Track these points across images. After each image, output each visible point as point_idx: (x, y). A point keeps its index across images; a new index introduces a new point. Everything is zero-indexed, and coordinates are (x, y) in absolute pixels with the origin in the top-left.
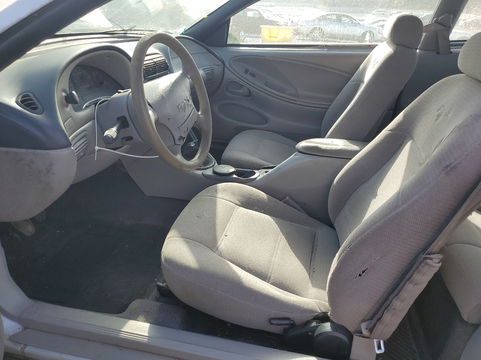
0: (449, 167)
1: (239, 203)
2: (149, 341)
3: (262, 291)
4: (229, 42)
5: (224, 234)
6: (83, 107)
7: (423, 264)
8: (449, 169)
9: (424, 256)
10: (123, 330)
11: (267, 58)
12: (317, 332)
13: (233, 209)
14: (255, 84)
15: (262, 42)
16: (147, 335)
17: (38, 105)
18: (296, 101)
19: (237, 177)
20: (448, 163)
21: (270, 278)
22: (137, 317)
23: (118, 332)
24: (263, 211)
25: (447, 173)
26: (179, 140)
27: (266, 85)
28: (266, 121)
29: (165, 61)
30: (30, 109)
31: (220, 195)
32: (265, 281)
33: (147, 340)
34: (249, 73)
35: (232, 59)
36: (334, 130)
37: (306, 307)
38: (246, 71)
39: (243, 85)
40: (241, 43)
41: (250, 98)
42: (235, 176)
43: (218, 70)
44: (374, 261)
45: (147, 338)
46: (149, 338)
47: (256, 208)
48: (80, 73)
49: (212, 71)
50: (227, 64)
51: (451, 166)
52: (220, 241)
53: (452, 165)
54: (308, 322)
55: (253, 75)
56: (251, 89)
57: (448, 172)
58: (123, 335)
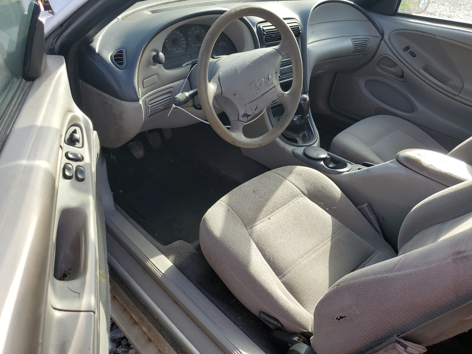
0: (460, 255)
1: (306, 192)
2: (162, 277)
3: (263, 284)
4: (400, 11)
5: (268, 217)
6: (183, 65)
7: (391, 346)
8: (459, 256)
9: (397, 338)
10: (151, 260)
11: (436, 37)
12: (293, 348)
13: (295, 196)
14: (411, 65)
15: (439, 16)
16: (163, 272)
17: (125, 61)
18: (455, 96)
19: (324, 165)
20: (462, 249)
21: (284, 276)
22: (169, 255)
23: (147, 259)
24: (327, 209)
25: (454, 261)
26: (243, 116)
27: (425, 69)
28: (412, 109)
29: (298, 27)
30: (117, 63)
31: (291, 177)
32: (278, 277)
33: (161, 276)
34: (409, 51)
35: (393, 33)
36: (463, 146)
37: (298, 318)
38: (407, 49)
39: (397, 64)
40: (414, 14)
41: (402, 80)
42: (322, 163)
43: (373, 43)
44: (354, 313)
45: (162, 274)
46: (163, 276)
47: (322, 203)
48: (198, 32)
49: (366, 42)
50: (386, 37)
51: (463, 254)
52: (259, 222)
53: (465, 254)
54: (294, 334)
55: (413, 55)
56: (406, 70)
57: (457, 260)
58: (148, 264)
